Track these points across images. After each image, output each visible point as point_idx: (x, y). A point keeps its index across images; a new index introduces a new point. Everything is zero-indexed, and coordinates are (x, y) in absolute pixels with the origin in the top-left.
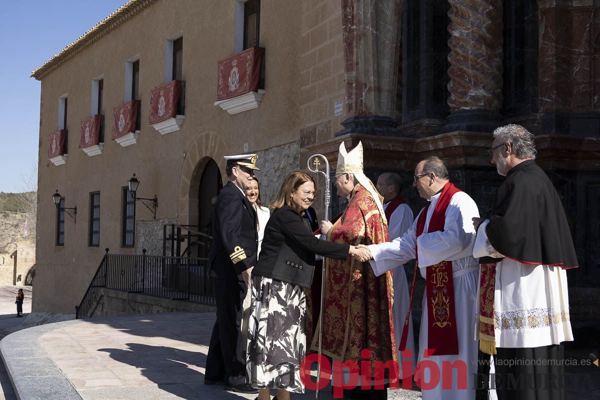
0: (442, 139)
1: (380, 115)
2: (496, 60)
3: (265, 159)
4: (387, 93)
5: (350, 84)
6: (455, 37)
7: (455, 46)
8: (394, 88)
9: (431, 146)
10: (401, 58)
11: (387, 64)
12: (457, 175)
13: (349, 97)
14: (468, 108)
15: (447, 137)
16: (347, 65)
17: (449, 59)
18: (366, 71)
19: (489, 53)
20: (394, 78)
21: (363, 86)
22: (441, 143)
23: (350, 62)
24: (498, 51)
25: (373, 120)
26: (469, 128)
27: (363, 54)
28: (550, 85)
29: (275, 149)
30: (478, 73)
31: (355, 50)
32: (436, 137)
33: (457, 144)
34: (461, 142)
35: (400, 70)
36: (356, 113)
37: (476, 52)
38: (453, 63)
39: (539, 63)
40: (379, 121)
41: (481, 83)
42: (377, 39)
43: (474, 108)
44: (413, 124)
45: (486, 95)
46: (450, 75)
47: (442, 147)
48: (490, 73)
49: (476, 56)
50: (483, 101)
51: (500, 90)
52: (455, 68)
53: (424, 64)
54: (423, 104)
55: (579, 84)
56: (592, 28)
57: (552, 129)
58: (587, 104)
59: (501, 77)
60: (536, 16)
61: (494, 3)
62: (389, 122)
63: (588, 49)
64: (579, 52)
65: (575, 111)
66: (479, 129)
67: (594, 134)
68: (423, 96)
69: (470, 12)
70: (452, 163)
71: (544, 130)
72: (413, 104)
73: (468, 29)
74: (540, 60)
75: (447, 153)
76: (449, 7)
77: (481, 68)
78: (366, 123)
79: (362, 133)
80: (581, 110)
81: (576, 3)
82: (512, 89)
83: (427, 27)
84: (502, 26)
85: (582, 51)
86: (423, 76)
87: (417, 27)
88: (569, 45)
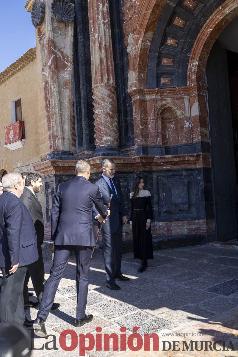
0: (92, 160)
1: (65, 150)
2: (115, 123)
3: (27, 169)
4: (67, 140)
5: (50, 136)
6: (96, 113)
7: (96, 118)
8: (70, 137)
10: (74, 123)
11: (67, 126)
13: (50, 143)
14: (103, 146)
15: (94, 159)
16: (48, 128)
17: (94, 123)
18: (57, 130)
19: (111, 120)
20: (70, 133)
21: (56, 138)
22: (92, 162)
23: (50, 126)
24: (116, 119)
25: (61, 153)
26: (104, 155)
27: (55, 122)
28: (139, 134)
29: (31, 165)
30: (107, 129)
31: (51, 120)
32: (89, 159)
33: (98, 162)
34: (100, 161)
35: (74, 129)
36: (53, 150)
37: (105, 120)
38: (96, 125)
39: (134, 124)
40: (64, 153)
41: (109, 134)
42: (61, 115)
43: (106, 145)
44: (81, 154)
45: (111, 139)
46: (95, 131)
47: (92, 164)
48: (112, 129)
49: (105, 122)
50: (110, 142)
51: (117, 137)
52: (97, 128)
53: (84, 126)
54: (85, 144)
55: (151, 133)
56: (155, 108)
57: (141, 154)
58: (155, 141)
59: (117, 131)
60: (131, 103)
61: (112, 98)
62: (69, 153)
63: (154, 117)
64: (150, 119)
65: (150, 145)
66: (109, 155)
67: (159, 155)
68: (84, 141)
69: (102, 102)
70: (98, 170)
71: (137, 154)
72: (81, 145)
73: (101, 110)
74: (134, 123)
75: (95, 166)
76: (93, 100)
77: (108, 127)
78: (58, 154)
79: (56, 159)
80: (153, 144)
81: (148, 97)
82: (124, 136)
83: (84, 109)
84: (117, 108)
85: (152, 118)
86: (84, 131)
87: (81, 110)
88: (146, 116)
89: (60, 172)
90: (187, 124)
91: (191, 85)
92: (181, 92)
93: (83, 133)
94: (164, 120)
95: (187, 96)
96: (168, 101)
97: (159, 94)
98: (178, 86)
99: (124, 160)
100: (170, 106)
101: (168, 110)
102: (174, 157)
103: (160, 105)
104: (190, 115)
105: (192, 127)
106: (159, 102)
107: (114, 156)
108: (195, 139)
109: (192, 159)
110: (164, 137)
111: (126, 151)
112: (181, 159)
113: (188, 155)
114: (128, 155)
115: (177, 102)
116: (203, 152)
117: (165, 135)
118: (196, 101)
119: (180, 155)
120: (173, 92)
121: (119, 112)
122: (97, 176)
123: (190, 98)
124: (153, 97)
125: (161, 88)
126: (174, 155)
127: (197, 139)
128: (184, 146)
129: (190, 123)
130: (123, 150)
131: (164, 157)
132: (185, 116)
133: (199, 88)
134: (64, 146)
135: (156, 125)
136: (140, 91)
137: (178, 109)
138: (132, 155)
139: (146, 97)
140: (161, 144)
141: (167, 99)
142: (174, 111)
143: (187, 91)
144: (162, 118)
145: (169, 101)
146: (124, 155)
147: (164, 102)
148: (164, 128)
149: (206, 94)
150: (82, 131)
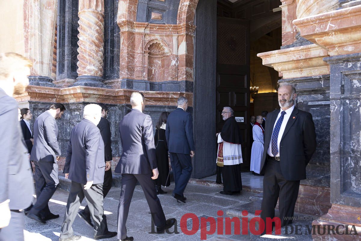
0: (72, 89)
1: (43, 75)
2: (100, 53)
4: (46, 65)
6: (81, 40)
7: (80, 44)
8: (50, 62)
9: (67, 92)
10: (55, 48)
11: (47, 50)
12: (80, 106)
14: (86, 75)
15: (75, 88)
16: (25, 49)
17: (78, 50)
18: (35, 53)
19: (96, 49)
20: (50, 58)
21: (34, 61)
22: (72, 91)
23: (27, 48)
24: (101, 49)
25: (39, 78)
26: (86, 84)
27: (33, 44)
28: (125, 66)
30: (91, 58)
31: (29, 42)
32: (70, 88)
33: (79, 92)
34: (81, 91)
35: (55, 53)
37: (90, 48)
38: (79, 52)
39: (120, 56)
40: (42, 79)
41: (93, 63)
42: (41, 37)
43: (89, 75)
44: (61, 81)
45: (95, 69)
46: (78, 58)
47: (72, 93)
48: (97, 59)
49: (90, 50)
50: (93, 72)
51: (101, 67)
52: (81, 55)
53: (66, 52)
54: (66, 71)
55: (137, 67)
56: (143, 42)
57: (125, 87)
58: (141, 76)
59: (102, 61)
60: (119, 34)
61: (99, 26)
62: (48, 79)
63: (141, 52)
64: (138, 52)
65: (136, 79)
66: (91, 85)
67: (143, 89)
68: (66, 68)
69: (88, 29)
70: (78, 101)
71: (122, 86)
72: (61, 71)
73: (86, 37)
74: (121, 54)
75: (75, 96)
76: (79, 25)
77: (92, 56)
78: (35, 79)
79: (32, 84)
80: (138, 79)
81: (137, 30)
82: (108, 67)
83: (68, 34)
84: (103, 37)
85: (139, 52)
86: (66, 58)
87: (64, 34)
88: (133, 49)
89: (35, 99)
90: (174, 62)
91: (180, 24)
92: (171, 30)
93: (64, 59)
94: (151, 56)
95: (175, 35)
96: (156, 37)
97: (149, 29)
98: (167, 23)
99: (107, 92)
100: (158, 42)
101: (156, 45)
102: (158, 93)
103: (149, 40)
104: (177, 53)
105: (178, 66)
106: (147, 36)
107: (97, 87)
108: (180, 78)
109: (175, 97)
110: (150, 72)
111: (110, 82)
112: (165, 96)
113: (172, 92)
114: (111, 87)
115: (165, 38)
116: (187, 91)
117: (152, 70)
118: (184, 41)
119: (164, 92)
120: (162, 28)
121: (106, 41)
122: (77, 106)
123: (178, 37)
124: (142, 30)
125: (151, 23)
126: (158, 92)
127: (182, 78)
128: (169, 83)
129: (177, 62)
130: (107, 81)
131: (148, 93)
132: (172, 54)
133: (188, 28)
134: (42, 71)
135: (143, 60)
136: (129, 23)
137: (166, 45)
138: (116, 87)
139: (135, 29)
140: (146, 79)
141: (156, 34)
142: (162, 47)
143: (176, 29)
144: (149, 53)
145: (158, 37)
146: (107, 87)
147: (153, 38)
148: (151, 63)
149: (194, 35)
150: (64, 57)
